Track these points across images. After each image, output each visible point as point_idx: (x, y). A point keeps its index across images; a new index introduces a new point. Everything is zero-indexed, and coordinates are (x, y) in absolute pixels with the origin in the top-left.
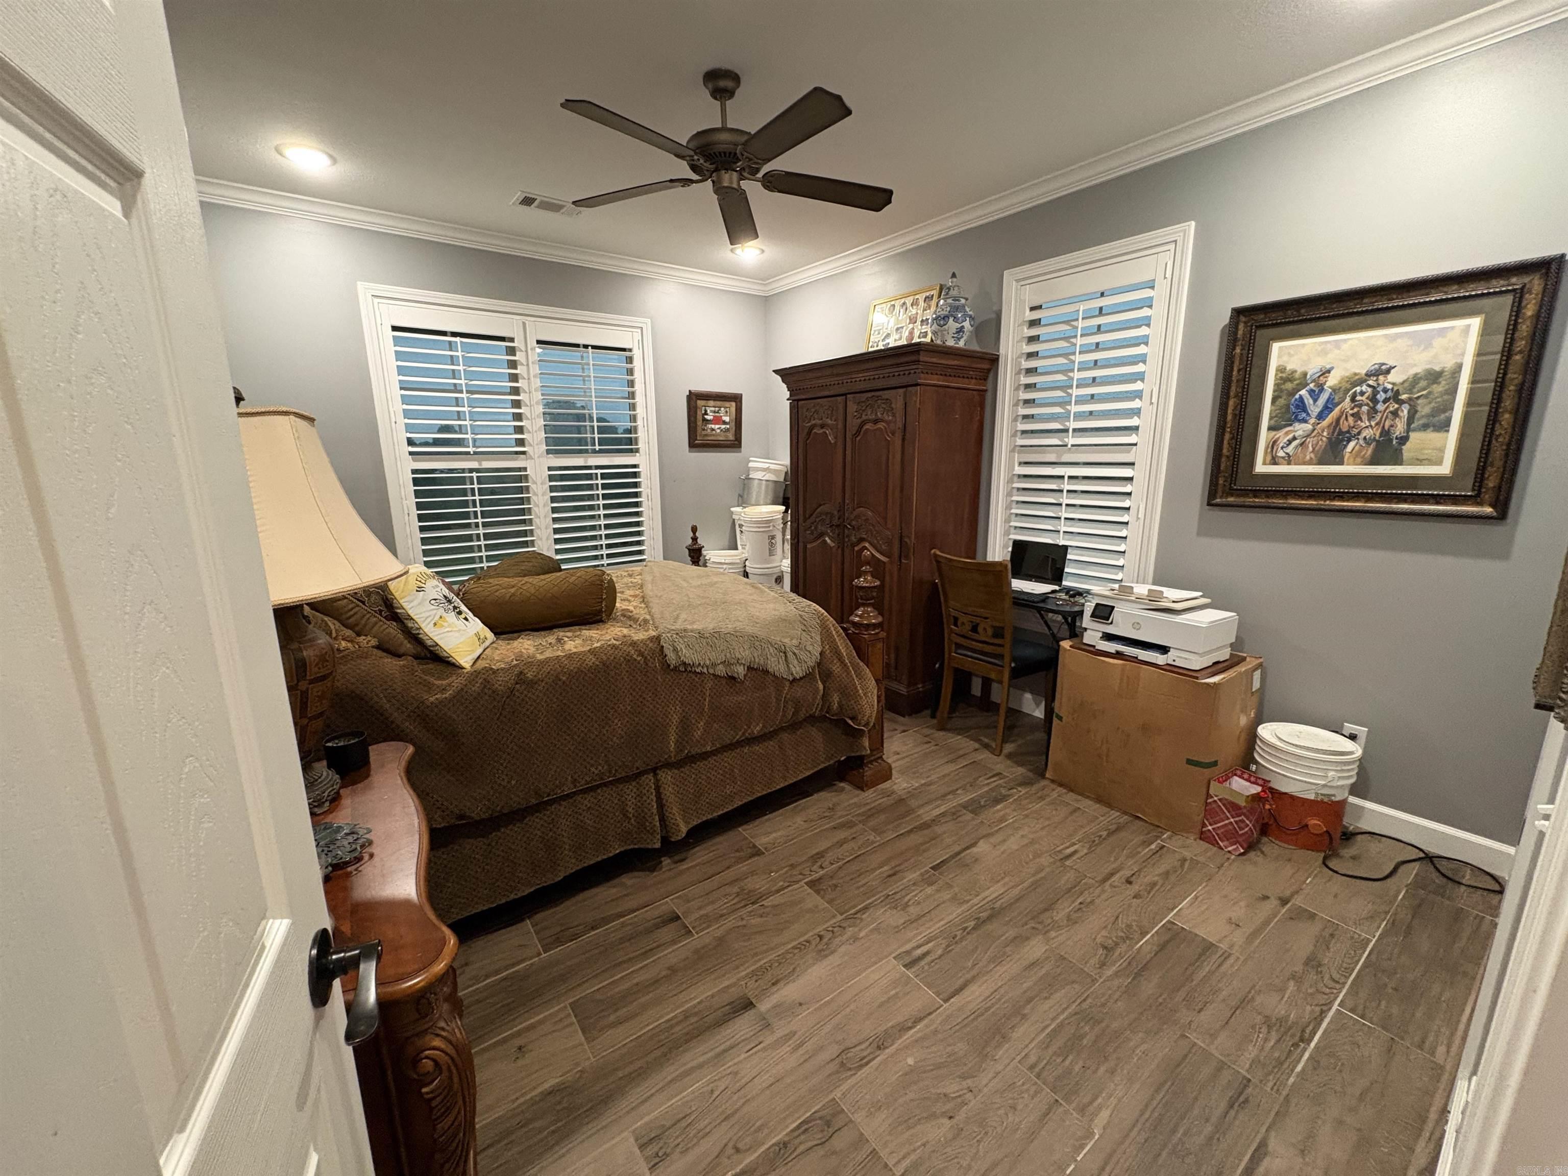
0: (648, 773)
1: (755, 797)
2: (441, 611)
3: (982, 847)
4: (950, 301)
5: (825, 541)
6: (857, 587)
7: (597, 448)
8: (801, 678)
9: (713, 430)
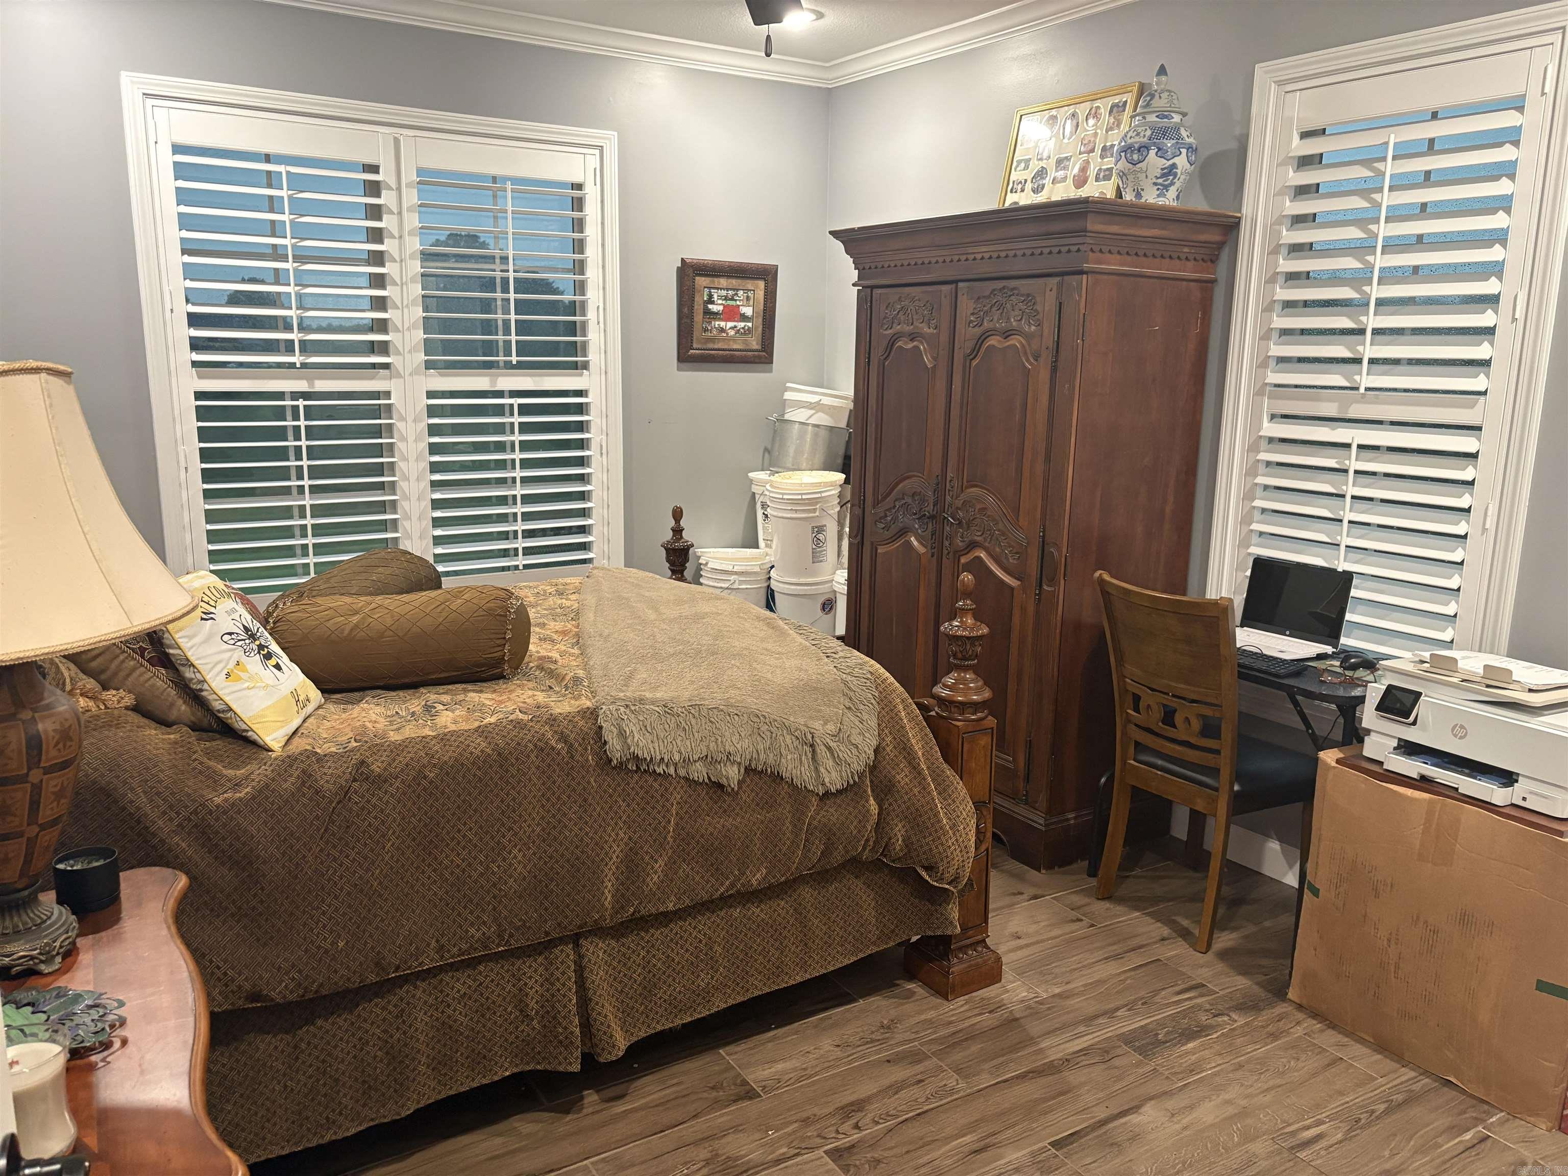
0: (567, 944)
1: (749, 996)
2: (239, 654)
3: (1149, 1115)
4: (1152, 118)
5: (909, 544)
6: (947, 635)
7: (514, 359)
8: (840, 792)
9: (722, 330)
